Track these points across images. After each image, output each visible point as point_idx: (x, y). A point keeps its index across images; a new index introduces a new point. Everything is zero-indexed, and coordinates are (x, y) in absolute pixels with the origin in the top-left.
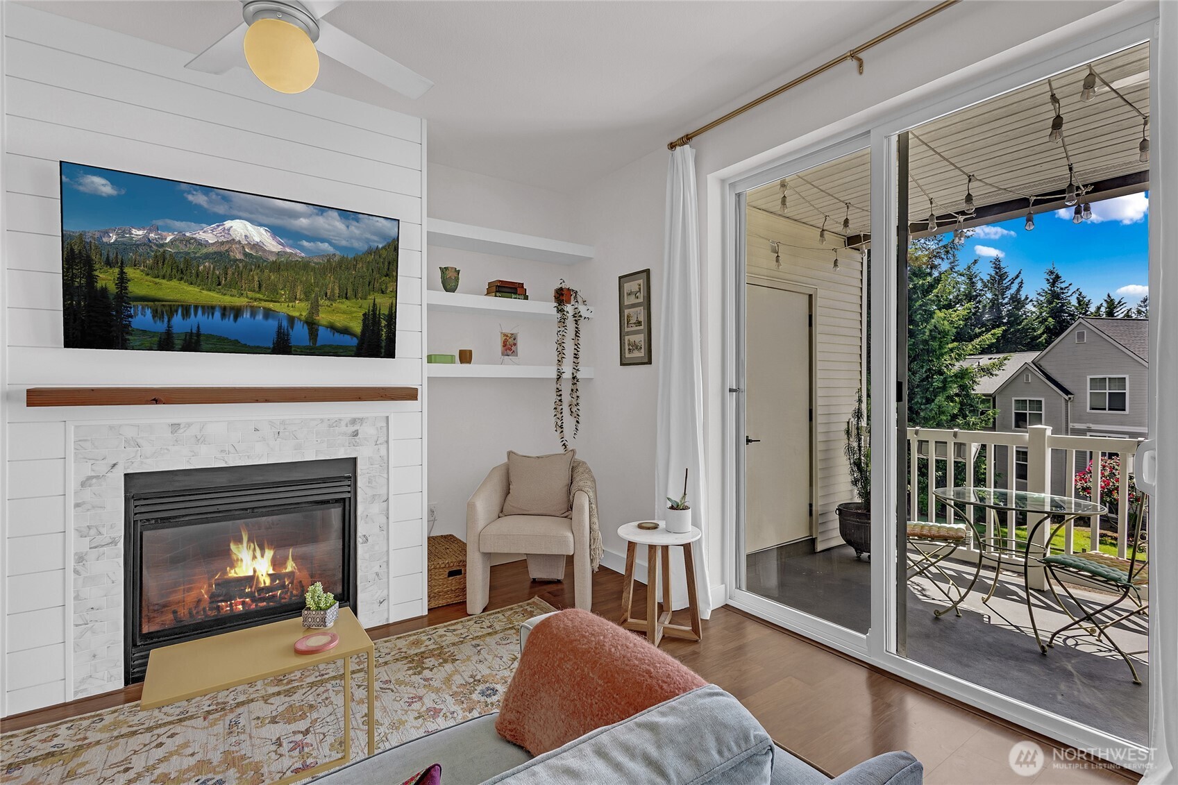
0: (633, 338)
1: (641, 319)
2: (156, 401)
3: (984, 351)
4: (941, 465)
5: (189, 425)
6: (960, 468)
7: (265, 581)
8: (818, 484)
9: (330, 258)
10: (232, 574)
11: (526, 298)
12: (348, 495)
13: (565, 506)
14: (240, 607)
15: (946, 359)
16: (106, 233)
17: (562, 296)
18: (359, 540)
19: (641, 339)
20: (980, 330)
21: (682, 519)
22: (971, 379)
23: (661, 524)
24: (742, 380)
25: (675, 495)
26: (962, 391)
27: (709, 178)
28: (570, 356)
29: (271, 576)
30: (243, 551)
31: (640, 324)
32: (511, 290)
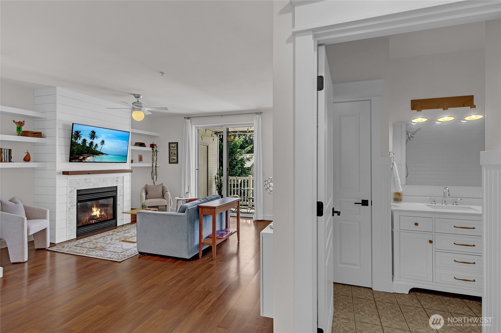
0: (173, 157)
1: (175, 153)
2: (89, 174)
3: (248, 153)
4: (234, 184)
5: (88, 179)
6: (237, 185)
7: (98, 216)
8: (209, 191)
10: (92, 214)
11: (145, 147)
12: (115, 195)
13: (162, 196)
14: (94, 222)
15: (237, 155)
17: (152, 146)
18: (118, 205)
19: (175, 158)
20: (247, 145)
21: (188, 195)
22: (244, 162)
23: (184, 197)
24: (199, 167)
25: (186, 191)
26: (241, 166)
27: (193, 126)
28: (155, 161)
29: (99, 215)
30: (94, 209)
31: (175, 154)
32: (142, 145)
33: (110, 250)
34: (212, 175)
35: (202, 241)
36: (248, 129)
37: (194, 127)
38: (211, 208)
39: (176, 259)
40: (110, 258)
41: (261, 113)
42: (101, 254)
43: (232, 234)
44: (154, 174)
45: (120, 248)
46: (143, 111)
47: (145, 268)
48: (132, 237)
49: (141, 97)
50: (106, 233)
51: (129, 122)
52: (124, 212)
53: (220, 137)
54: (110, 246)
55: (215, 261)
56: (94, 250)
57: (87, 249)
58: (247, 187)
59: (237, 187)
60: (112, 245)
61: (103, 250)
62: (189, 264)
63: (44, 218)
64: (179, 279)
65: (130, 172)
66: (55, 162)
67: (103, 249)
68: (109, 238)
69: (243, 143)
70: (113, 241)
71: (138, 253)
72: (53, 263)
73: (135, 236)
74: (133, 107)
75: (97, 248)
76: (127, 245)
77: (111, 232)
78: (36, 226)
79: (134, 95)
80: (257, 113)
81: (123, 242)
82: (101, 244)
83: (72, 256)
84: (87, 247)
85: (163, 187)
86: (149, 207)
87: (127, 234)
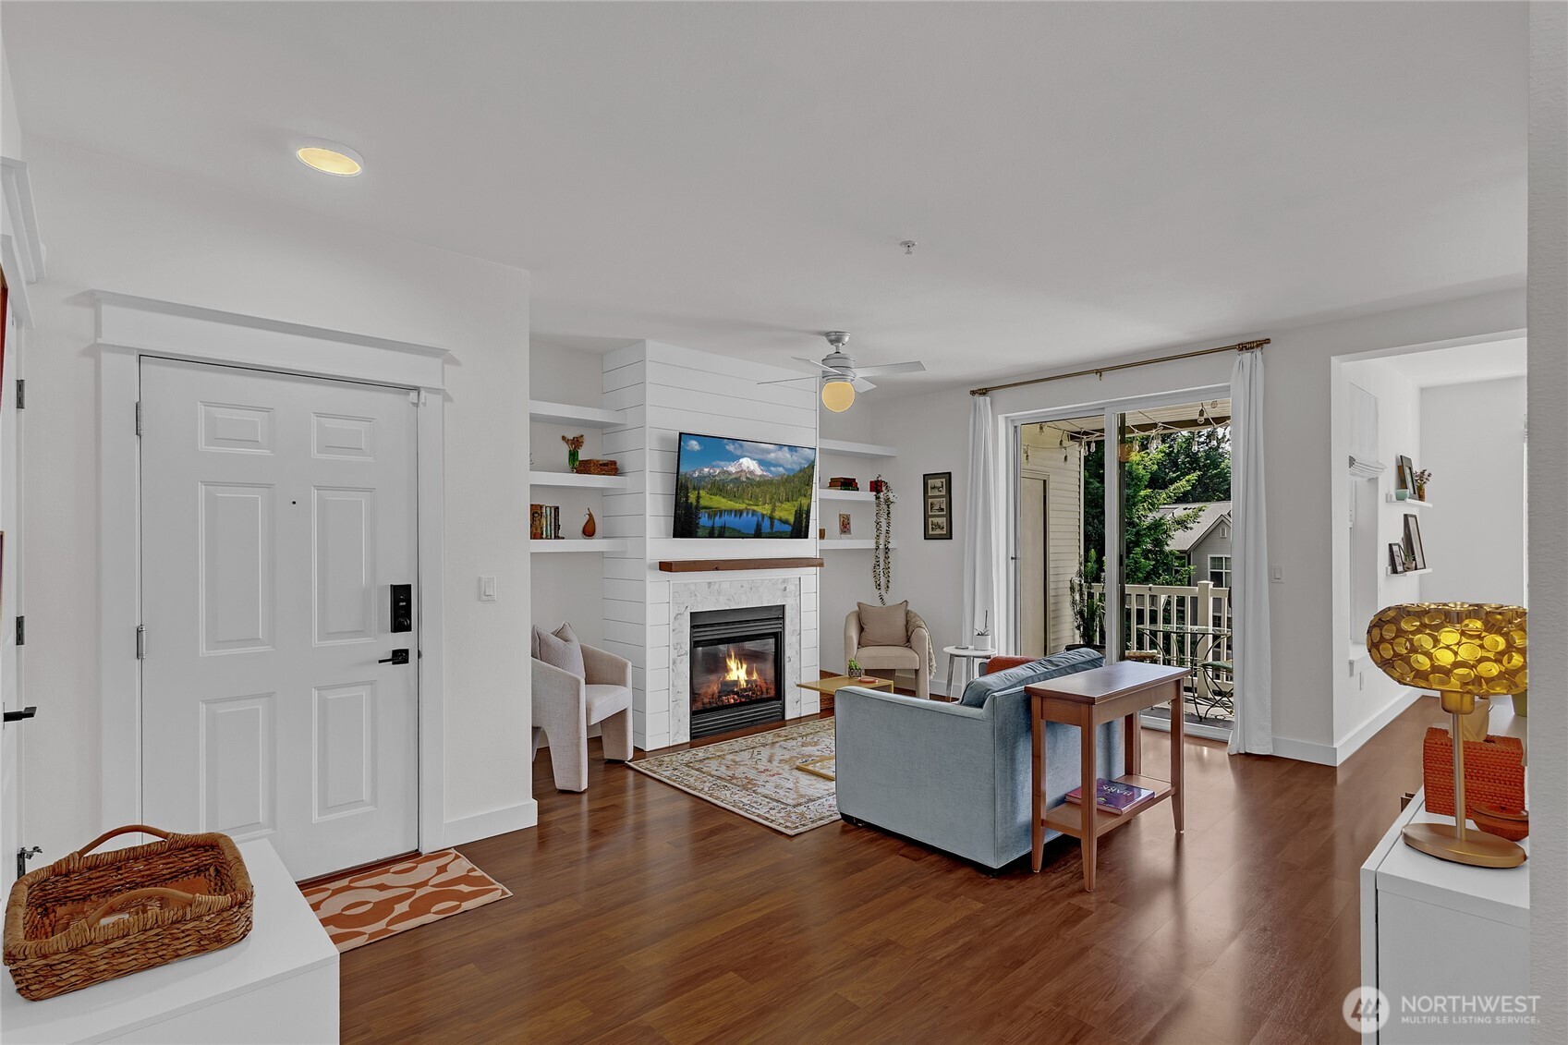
0: (936, 520)
1: (944, 506)
2: (717, 569)
3: (1178, 500)
4: (1140, 613)
5: (715, 583)
6: (1153, 612)
7: (743, 684)
8: (1051, 629)
9: (782, 476)
10: (728, 678)
11: (858, 490)
12: (780, 630)
13: (905, 639)
14: (732, 700)
15: (1140, 510)
16: (694, 472)
17: (876, 486)
18: (787, 660)
19: (942, 521)
20: (1175, 475)
21: (985, 642)
22: (1165, 533)
23: (970, 647)
24: (1018, 552)
25: (979, 627)
26: (1155, 546)
27: (999, 416)
28: (884, 532)
29: (746, 681)
30: (732, 664)
31: (942, 510)
32: (848, 484)
33: (767, 792)
34: (1061, 578)
35: (1043, 816)
36: (1201, 413)
37: (1001, 419)
38: (1075, 701)
39: (956, 861)
40: (767, 819)
41: (1261, 344)
42: (745, 800)
43: (1152, 801)
44: (882, 573)
45: (792, 792)
46: (852, 380)
47: (860, 874)
48: (822, 759)
49: (847, 339)
50: (757, 739)
51: (812, 420)
52: (803, 682)
53: (1089, 450)
54: (768, 779)
55: (1093, 898)
56: (728, 785)
57: (711, 779)
58: (1194, 622)
59: (1153, 620)
60: (773, 778)
61: (750, 789)
62: (999, 890)
63: (621, 682)
64: (967, 939)
65: (816, 566)
66: (643, 537)
67: (750, 786)
68: (766, 752)
69: (1159, 469)
70: (775, 763)
71: (840, 817)
72: (640, 807)
73: (832, 759)
74: (823, 372)
75: (734, 781)
76: (810, 782)
77: (769, 736)
78: (605, 702)
79: (827, 334)
80: (1243, 347)
81: (798, 774)
82: (746, 769)
83: (677, 792)
84: (714, 773)
85: (907, 613)
86: (869, 672)
87: (810, 748)
